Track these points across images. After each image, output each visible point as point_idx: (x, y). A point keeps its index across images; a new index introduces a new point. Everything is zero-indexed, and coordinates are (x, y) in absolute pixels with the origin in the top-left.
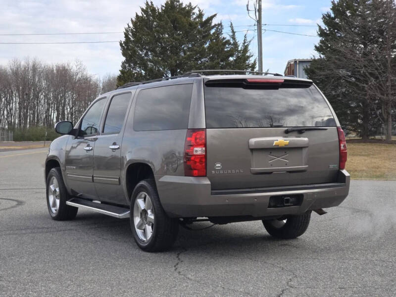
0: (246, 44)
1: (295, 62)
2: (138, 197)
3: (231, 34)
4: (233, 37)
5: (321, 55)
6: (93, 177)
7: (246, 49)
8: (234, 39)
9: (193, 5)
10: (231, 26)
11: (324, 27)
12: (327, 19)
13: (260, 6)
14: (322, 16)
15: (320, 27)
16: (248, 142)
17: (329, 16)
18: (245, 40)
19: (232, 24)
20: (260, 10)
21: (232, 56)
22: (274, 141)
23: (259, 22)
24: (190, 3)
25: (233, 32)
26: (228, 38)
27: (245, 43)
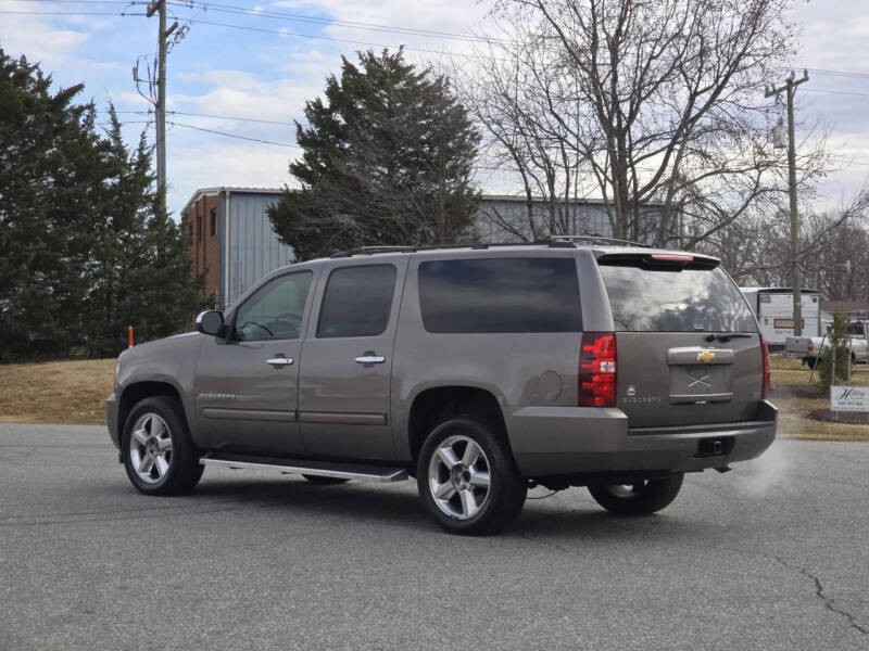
0: (145, 152)
1: (223, 192)
2: (442, 444)
3: (110, 128)
4: (116, 135)
5: (305, 184)
6: (296, 412)
7: (143, 162)
8: (117, 139)
9: (31, 62)
10: (112, 111)
11: (307, 126)
12: (315, 112)
13: (162, 73)
14: (305, 106)
15: (299, 127)
16: (667, 355)
17: (318, 104)
18: (142, 143)
19: (112, 108)
20: (161, 83)
21: (111, 175)
22: (697, 353)
23: (160, 105)
24: (24, 57)
25: (117, 125)
26: (104, 137)
27: (141, 149)
